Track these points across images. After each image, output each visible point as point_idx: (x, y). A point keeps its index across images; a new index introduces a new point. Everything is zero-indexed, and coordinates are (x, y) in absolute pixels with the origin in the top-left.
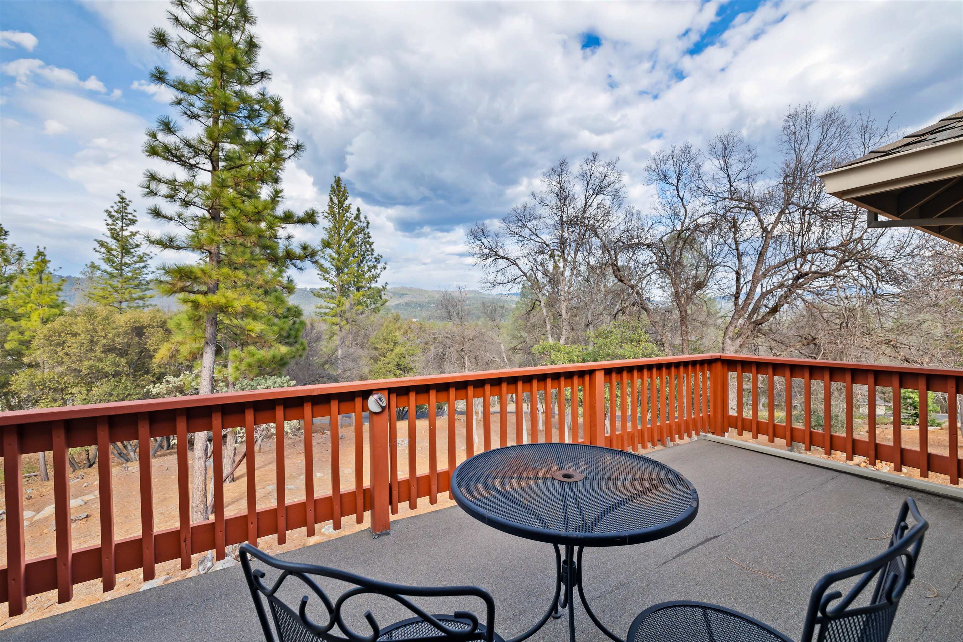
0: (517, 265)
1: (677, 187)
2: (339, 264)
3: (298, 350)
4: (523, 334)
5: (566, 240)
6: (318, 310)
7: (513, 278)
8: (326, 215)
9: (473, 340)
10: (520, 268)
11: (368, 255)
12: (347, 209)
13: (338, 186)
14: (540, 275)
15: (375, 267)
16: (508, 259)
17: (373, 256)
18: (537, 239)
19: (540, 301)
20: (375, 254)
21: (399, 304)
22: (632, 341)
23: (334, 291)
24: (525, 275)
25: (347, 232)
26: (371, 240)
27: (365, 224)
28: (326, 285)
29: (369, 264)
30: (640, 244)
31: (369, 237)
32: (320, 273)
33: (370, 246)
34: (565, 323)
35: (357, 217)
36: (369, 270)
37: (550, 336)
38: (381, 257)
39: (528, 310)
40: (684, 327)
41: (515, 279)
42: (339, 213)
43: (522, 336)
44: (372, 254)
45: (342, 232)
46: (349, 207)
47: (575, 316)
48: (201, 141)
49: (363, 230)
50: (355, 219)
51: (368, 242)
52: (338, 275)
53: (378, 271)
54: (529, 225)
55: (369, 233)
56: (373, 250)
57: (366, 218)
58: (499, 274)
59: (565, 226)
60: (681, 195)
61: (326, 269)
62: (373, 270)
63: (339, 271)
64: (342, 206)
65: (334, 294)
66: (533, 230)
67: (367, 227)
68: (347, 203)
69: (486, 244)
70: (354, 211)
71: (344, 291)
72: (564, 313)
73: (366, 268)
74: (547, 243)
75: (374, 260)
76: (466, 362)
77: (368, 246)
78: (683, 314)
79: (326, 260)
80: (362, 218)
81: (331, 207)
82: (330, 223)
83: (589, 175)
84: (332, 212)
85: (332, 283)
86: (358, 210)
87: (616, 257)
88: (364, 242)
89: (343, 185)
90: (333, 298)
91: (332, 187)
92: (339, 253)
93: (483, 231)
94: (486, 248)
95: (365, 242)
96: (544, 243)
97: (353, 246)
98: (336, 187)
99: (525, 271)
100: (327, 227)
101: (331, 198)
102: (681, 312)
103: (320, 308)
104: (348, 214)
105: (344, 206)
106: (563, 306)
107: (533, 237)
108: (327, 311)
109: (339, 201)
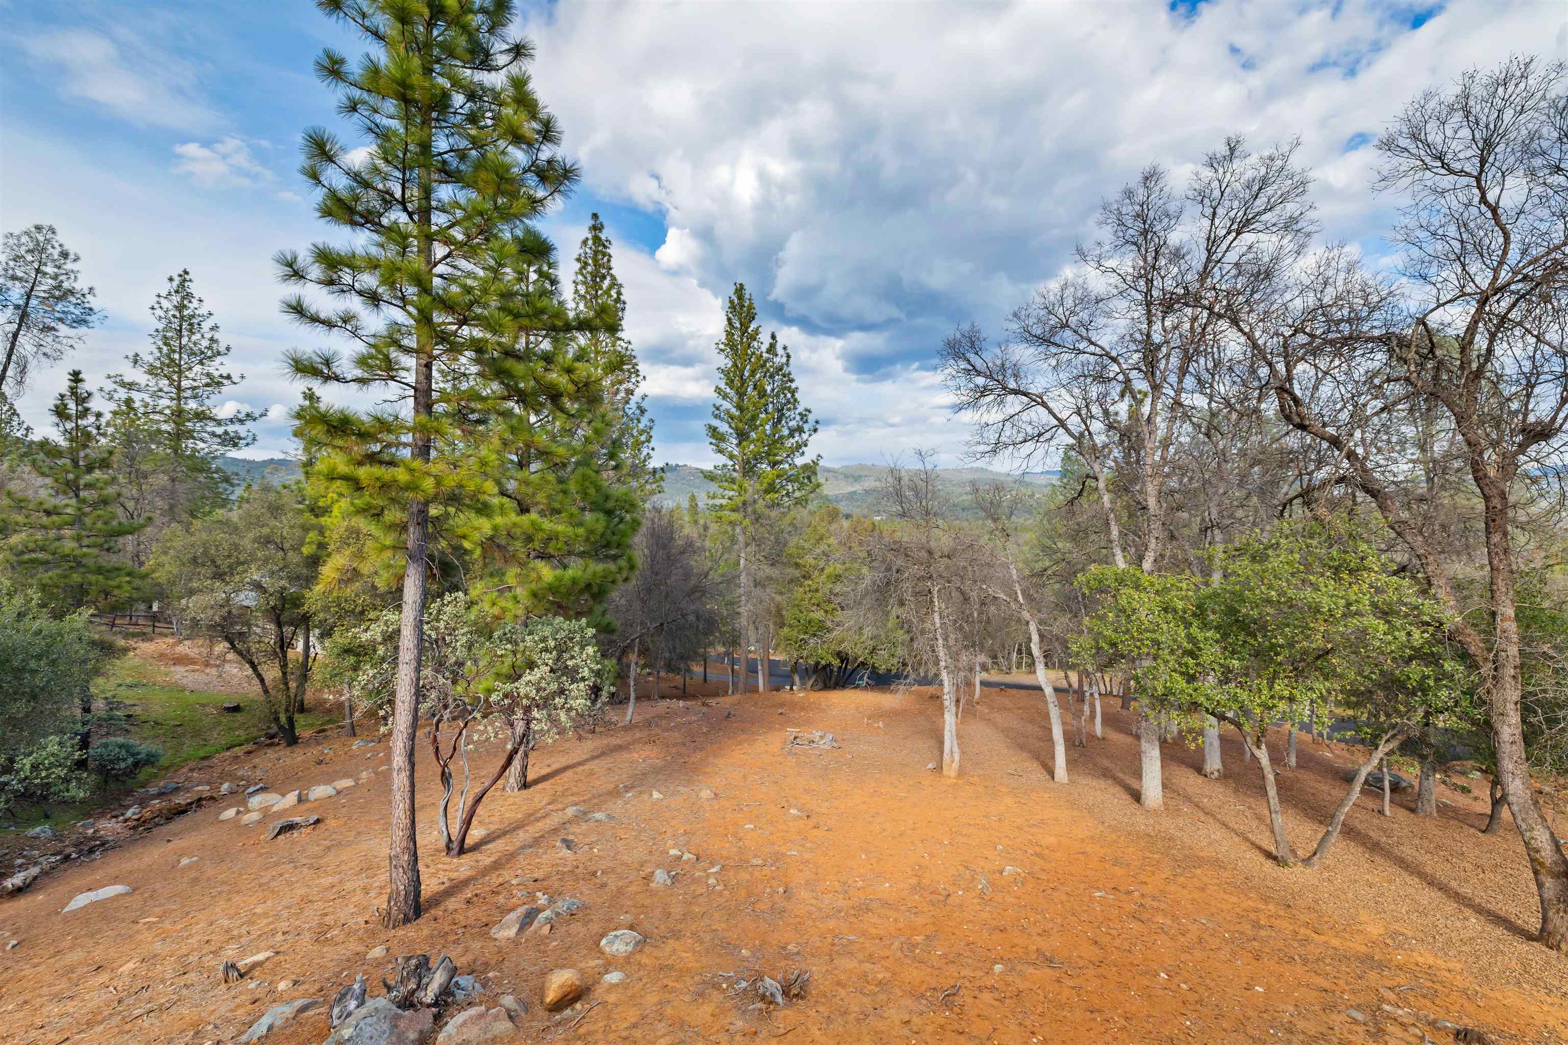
0: (1044, 405)
1: (1478, 179)
2: (740, 425)
3: (620, 569)
4: (1060, 545)
5: (1159, 347)
6: (711, 502)
7: (1036, 432)
8: (722, 346)
9: (949, 557)
10: (1051, 412)
11: (789, 410)
12: (753, 337)
13: (740, 298)
14: (1097, 426)
15: (800, 430)
16: (1025, 394)
17: (797, 412)
18: (1092, 348)
19: (1097, 479)
20: (800, 409)
21: (855, 492)
22: (1337, 570)
23: (734, 470)
24: (1062, 424)
25: (753, 373)
26: (793, 385)
27: (784, 360)
28: (722, 460)
29: (791, 424)
30: (1358, 339)
31: (792, 381)
32: (714, 441)
33: (793, 396)
34: (1156, 525)
35: (772, 349)
36: (791, 435)
37: (1118, 552)
38: (809, 411)
39: (1070, 497)
40: (1496, 538)
41: (1040, 435)
42: (742, 343)
43: (1058, 550)
44: (795, 408)
45: (746, 374)
46: (757, 332)
47: (1179, 508)
48: (376, 170)
49: (781, 370)
50: (768, 351)
51: (789, 388)
52: (739, 444)
53: (805, 436)
54: (1073, 321)
55: (790, 374)
56: (795, 400)
57: (785, 348)
58: (1008, 424)
59: (1157, 311)
60: (1491, 197)
61: (723, 434)
62: (797, 435)
63: (742, 436)
64: (746, 331)
65: (735, 474)
66: (1083, 331)
67: (787, 364)
68: (753, 326)
69: (978, 367)
70: (765, 338)
71: (748, 469)
72: (1152, 502)
73: (786, 432)
74: (1114, 354)
75: (798, 418)
76: (936, 600)
77: (789, 395)
78: (1496, 502)
79: (722, 420)
80: (779, 350)
81: (729, 334)
82: (727, 360)
83: (1217, 193)
84: (729, 341)
85: (731, 457)
86: (773, 337)
87: (1289, 371)
88: (783, 389)
89: (747, 296)
90: (733, 481)
91: (731, 302)
92: (740, 408)
93: (973, 343)
94: (979, 373)
95: (785, 388)
96: (1107, 354)
97: (762, 394)
98: (736, 301)
99: (1063, 415)
100: (723, 367)
101: (729, 320)
102: (1487, 498)
103: (713, 498)
104: (755, 344)
105: (750, 330)
106: (1151, 489)
107: (1082, 345)
108: (724, 502)
109: (741, 324)
